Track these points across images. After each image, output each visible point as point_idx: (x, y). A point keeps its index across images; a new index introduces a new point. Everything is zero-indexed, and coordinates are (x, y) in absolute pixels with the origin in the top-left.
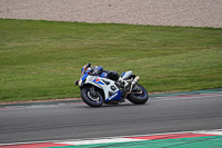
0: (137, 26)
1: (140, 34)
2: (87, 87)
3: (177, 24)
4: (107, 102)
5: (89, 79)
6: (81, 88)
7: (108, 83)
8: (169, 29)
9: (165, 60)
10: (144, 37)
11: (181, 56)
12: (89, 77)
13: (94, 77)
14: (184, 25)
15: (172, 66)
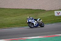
0: (7, 9)
1: (8, 11)
2: (29, 23)
3: (18, 8)
4: (35, 27)
5: (30, 21)
6: (28, 23)
7: (35, 22)
8: (16, 9)
9: (14, 18)
10: (9, 12)
11: (19, 17)
12: (30, 20)
13: (31, 20)
14: (20, 8)
15: (16, 19)
